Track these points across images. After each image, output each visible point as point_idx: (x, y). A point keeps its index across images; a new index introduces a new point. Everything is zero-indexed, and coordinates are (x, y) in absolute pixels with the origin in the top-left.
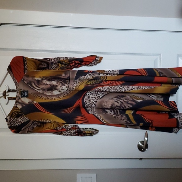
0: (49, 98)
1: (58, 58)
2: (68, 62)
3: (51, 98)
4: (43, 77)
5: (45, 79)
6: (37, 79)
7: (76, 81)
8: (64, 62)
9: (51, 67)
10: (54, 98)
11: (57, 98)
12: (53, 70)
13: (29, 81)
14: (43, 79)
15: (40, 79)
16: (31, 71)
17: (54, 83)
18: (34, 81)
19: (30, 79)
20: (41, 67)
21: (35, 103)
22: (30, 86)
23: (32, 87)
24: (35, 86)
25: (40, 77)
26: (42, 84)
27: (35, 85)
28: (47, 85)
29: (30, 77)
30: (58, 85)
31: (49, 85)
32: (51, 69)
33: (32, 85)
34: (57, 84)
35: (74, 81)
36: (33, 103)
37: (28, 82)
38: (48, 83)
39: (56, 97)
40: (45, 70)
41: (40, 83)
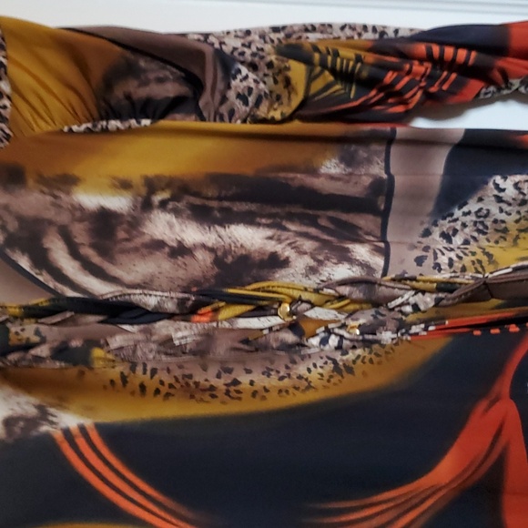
0: (199, 377)
1: (276, 30)
2: (370, 58)
3: (220, 384)
4: (152, 185)
5: (163, 205)
6: (89, 199)
7: (445, 225)
8: (336, 54)
9: (224, 99)
10: (245, 379)
11: (273, 381)
12: (237, 126)
13: (20, 219)
14: (147, 206)
15: (119, 203)
16: (43, 127)
17: (249, 237)
18: (64, 218)
19: (32, 201)
20: (128, 97)
21: (67, 433)
22: (24, 263)
23: (44, 277)
24: (70, 267)
25: (124, 185)
26: (138, 241)
27: (74, 252)
28: (181, 251)
29: (31, 182)
30: (289, 253)
31: (200, 255)
32: (224, 110)
33: (42, 259)
34: (272, 247)
35: (427, 233)
36: (45, 428)
37: (13, 225)
38: (192, 234)
39: (267, 373)
40: (164, 123)
41: (121, 234)
